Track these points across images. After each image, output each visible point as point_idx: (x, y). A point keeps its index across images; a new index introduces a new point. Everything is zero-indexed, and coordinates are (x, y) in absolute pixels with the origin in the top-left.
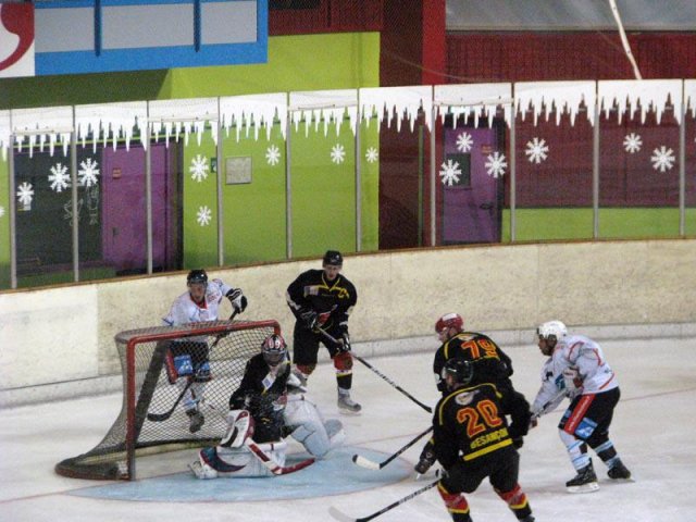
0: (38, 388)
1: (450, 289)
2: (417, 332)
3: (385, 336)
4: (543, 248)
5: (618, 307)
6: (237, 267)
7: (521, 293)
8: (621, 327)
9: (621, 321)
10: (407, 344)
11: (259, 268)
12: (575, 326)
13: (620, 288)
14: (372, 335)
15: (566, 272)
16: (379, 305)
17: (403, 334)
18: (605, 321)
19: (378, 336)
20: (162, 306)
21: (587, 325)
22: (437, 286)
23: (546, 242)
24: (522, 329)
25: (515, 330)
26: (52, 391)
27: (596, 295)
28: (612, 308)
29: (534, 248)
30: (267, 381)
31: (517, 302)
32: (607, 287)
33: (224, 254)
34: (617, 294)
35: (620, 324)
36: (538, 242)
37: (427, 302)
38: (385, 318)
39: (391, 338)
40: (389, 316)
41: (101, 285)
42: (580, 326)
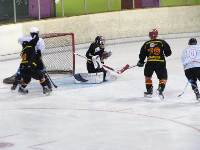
0: (3, 56)
1: (140, 22)
2: (129, 36)
3: (118, 37)
4: (170, 8)
5: (195, 26)
6: (68, 16)
7: (163, 23)
8: (196, 33)
9: (196, 31)
10: (126, 40)
11: (76, 17)
12: (181, 33)
13: (195, 21)
14: (114, 38)
15: (178, 15)
16: (116, 28)
17: (124, 37)
18: (191, 31)
19: (116, 37)
20: (44, 29)
21: (185, 33)
22: (135, 21)
23: (171, 6)
24: (164, 34)
25: (161, 34)
26: (8, 57)
27: (188, 23)
28: (193, 27)
29: (167, 8)
30: (97, 50)
31: (162, 26)
32: (192, 20)
33: (64, 12)
34: (195, 22)
35: (196, 32)
36: (168, 6)
37: (132, 26)
38: (118, 32)
39: (120, 38)
40: (119, 31)
41: (24, 23)
42: (183, 33)
